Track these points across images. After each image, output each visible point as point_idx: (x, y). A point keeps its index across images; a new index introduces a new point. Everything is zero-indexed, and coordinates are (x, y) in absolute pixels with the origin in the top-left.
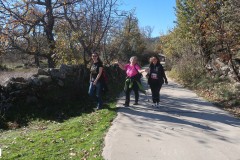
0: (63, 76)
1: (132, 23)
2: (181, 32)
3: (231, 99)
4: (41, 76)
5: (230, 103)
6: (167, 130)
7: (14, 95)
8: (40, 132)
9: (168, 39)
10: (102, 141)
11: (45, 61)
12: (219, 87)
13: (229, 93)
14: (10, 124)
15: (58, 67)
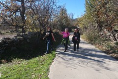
0: (29, 37)
1: (64, 11)
2: (87, 16)
3: (111, 49)
4: (18, 37)
5: (111, 51)
6: (80, 64)
7: (5, 47)
8: (18, 65)
9: (81, 19)
10: (48, 70)
11: (21, 30)
12: (105, 43)
13: (111, 47)
14: (3, 60)
15: (27, 33)
